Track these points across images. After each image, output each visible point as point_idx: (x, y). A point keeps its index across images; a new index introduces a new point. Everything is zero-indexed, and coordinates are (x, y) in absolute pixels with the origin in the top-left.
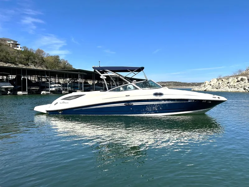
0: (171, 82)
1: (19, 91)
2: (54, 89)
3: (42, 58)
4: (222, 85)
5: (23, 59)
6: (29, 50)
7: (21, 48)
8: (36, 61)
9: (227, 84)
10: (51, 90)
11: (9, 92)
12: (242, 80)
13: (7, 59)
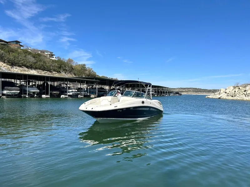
0: (191, 88)
1: (43, 95)
2: (71, 94)
3: (71, 67)
4: (238, 93)
5: (57, 67)
6: (62, 59)
7: (55, 58)
8: (66, 69)
9: (244, 92)
10: (69, 94)
11: (35, 95)
13: (44, 67)
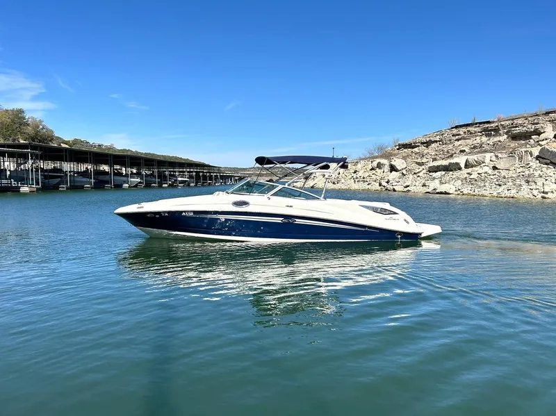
4: (343, 176)
12: (379, 166)
